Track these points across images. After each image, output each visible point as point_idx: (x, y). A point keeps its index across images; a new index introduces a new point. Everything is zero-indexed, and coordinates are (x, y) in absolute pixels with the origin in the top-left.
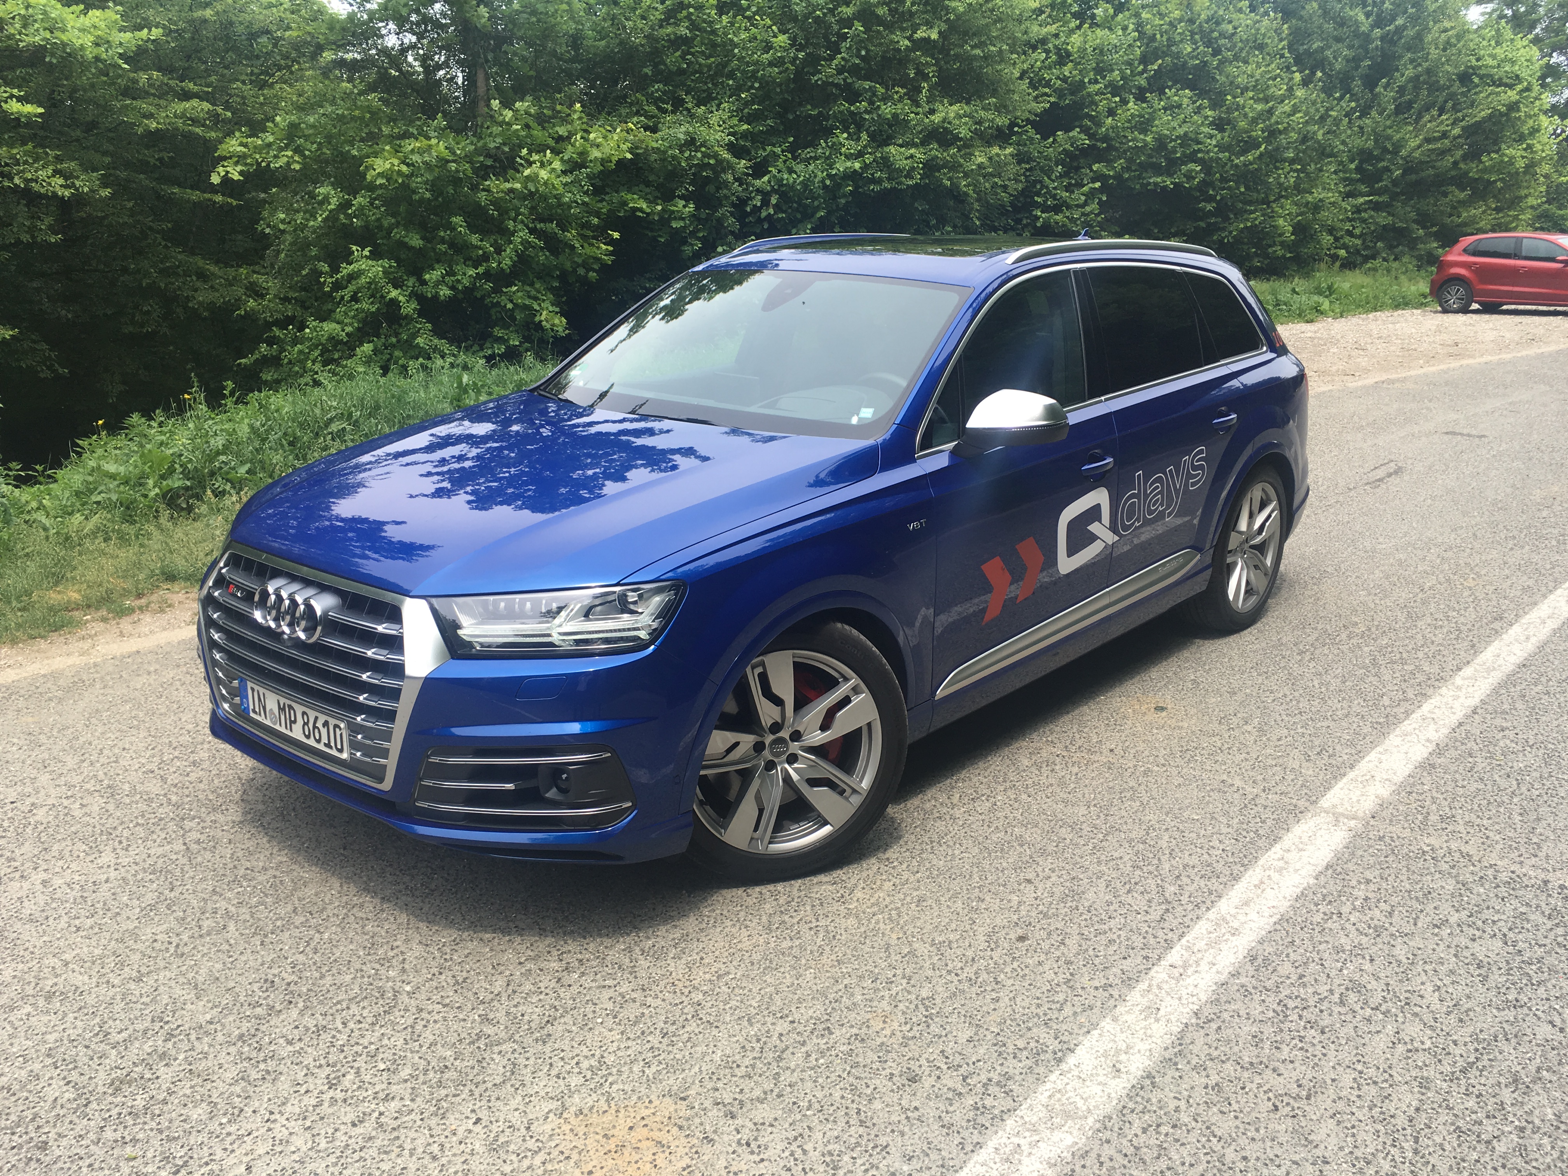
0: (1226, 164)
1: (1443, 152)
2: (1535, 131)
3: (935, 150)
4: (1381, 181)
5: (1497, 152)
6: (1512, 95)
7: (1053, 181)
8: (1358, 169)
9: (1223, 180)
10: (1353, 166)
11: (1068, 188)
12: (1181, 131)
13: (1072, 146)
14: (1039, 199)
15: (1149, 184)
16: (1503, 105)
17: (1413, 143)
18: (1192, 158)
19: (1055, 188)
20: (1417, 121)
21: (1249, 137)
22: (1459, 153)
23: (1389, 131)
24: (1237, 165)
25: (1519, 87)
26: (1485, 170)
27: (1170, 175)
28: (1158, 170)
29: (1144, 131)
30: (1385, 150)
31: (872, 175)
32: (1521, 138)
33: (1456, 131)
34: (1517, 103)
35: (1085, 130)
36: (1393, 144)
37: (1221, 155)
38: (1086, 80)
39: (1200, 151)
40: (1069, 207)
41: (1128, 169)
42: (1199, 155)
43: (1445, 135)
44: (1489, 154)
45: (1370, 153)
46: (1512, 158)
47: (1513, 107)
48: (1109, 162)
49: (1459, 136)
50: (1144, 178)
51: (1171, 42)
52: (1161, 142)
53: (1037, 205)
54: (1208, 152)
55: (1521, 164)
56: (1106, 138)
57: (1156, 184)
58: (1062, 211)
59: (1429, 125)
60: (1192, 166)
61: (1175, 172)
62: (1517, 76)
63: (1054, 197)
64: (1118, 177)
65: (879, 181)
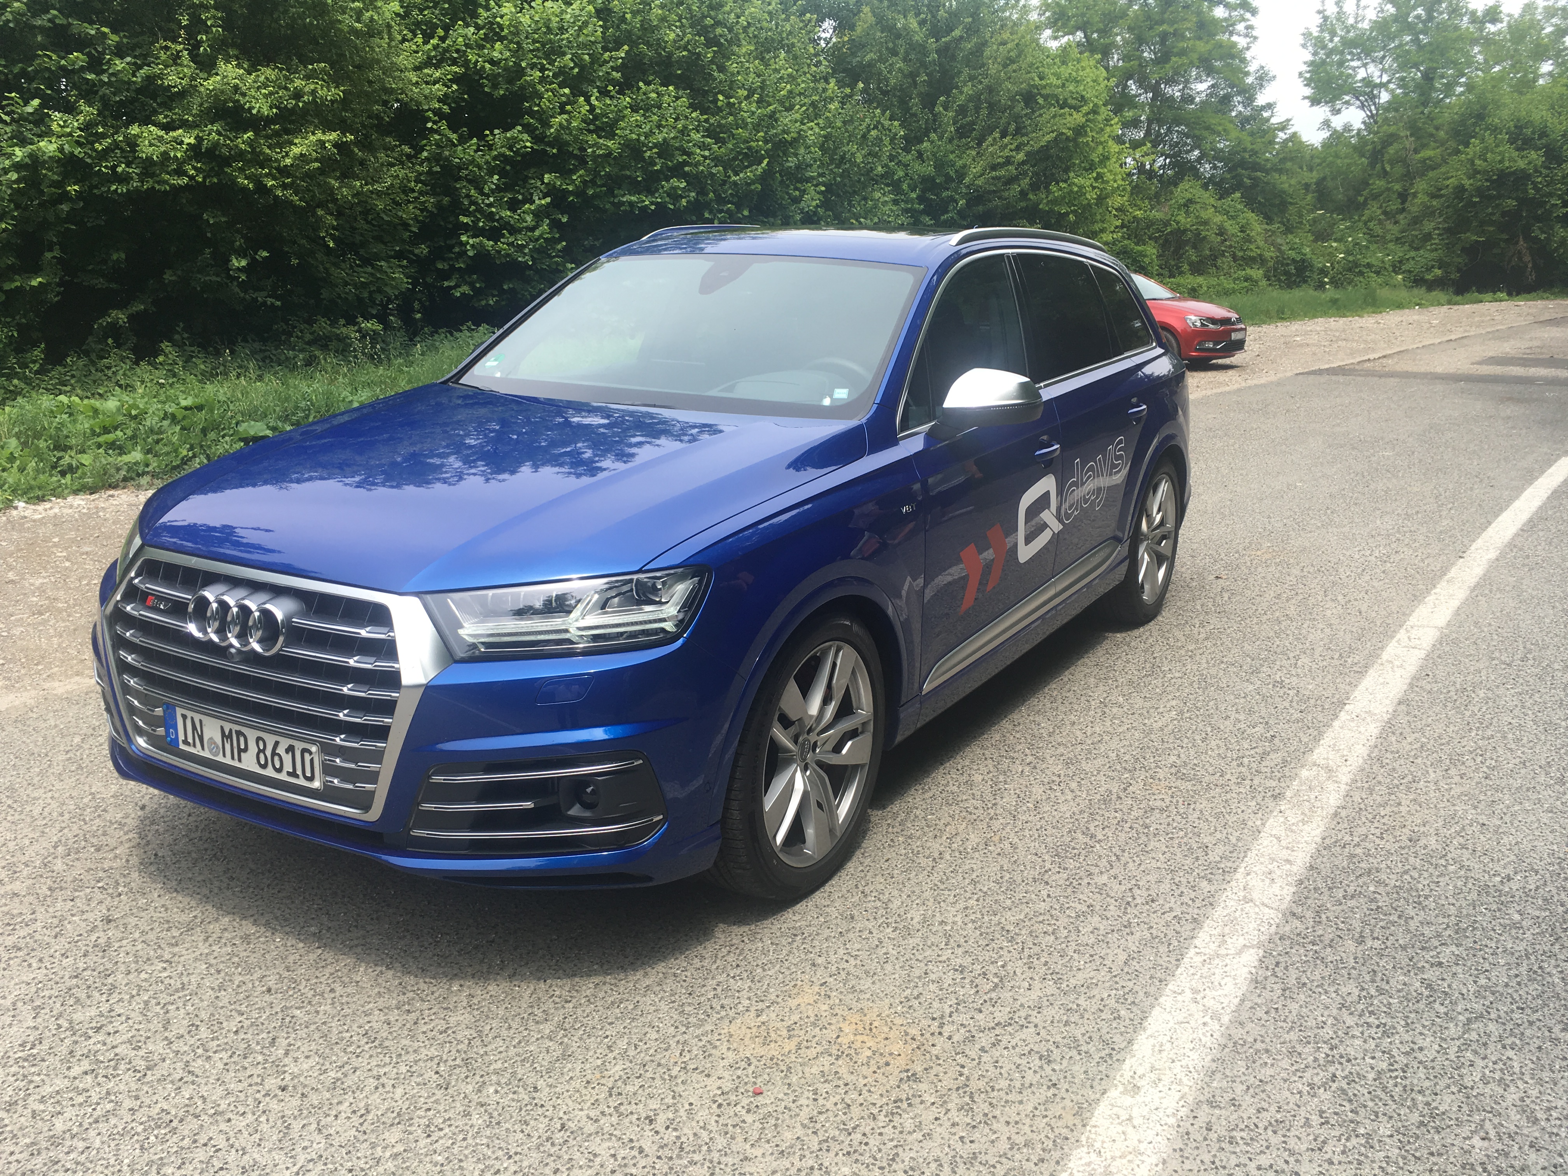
0: (724, 182)
1: (1011, 181)
2: (1105, 159)
3: (213, 133)
4: (947, 212)
5: (1065, 181)
6: (1078, 118)
7: (488, 196)
8: (921, 199)
9: (720, 200)
10: (914, 195)
11: (514, 205)
12: (660, 138)
13: (510, 149)
14: (465, 220)
15: (623, 203)
16: (1069, 129)
17: (975, 170)
18: (677, 171)
19: (490, 205)
20: (979, 144)
21: (749, 148)
22: (1025, 182)
23: (951, 157)
24: (735, 183)
25: (1085, 109)
26: (1055, 202)
27: (650, 192)
28: (636, 187)
29: (611, 136)
30: (949, 179)
31: (113, 168)
32: (1091, 167)
33: (1021, 156)
34: (1083, 127)
35: (527, 128)
36: (956, 171)
37: (714, 170)
38: (524, 64)
39: (685, 163)
40: (513, 231)
41: (593, 182)
42: (687, 169)
43: (1008, 161)
44: (1057, 183)
45: (933, 179)
46: (1081, 187)
47: (1079, 131)
48: (565, 173)
49: (1023, 163)
50: (615, 197)
51: (647, 28)
52: (634, 149)
53: (466, 227)
54: (697, 164)
55: (1091, 196)
56: (557, 141)
57: (631, 204)
58: (503, 236)
59: (991, 149)
60: (674, 182)
61: (657, 190)
62: (1083, 97)
63: (490, 217)
64: (580, 193)
65: (124, 179)
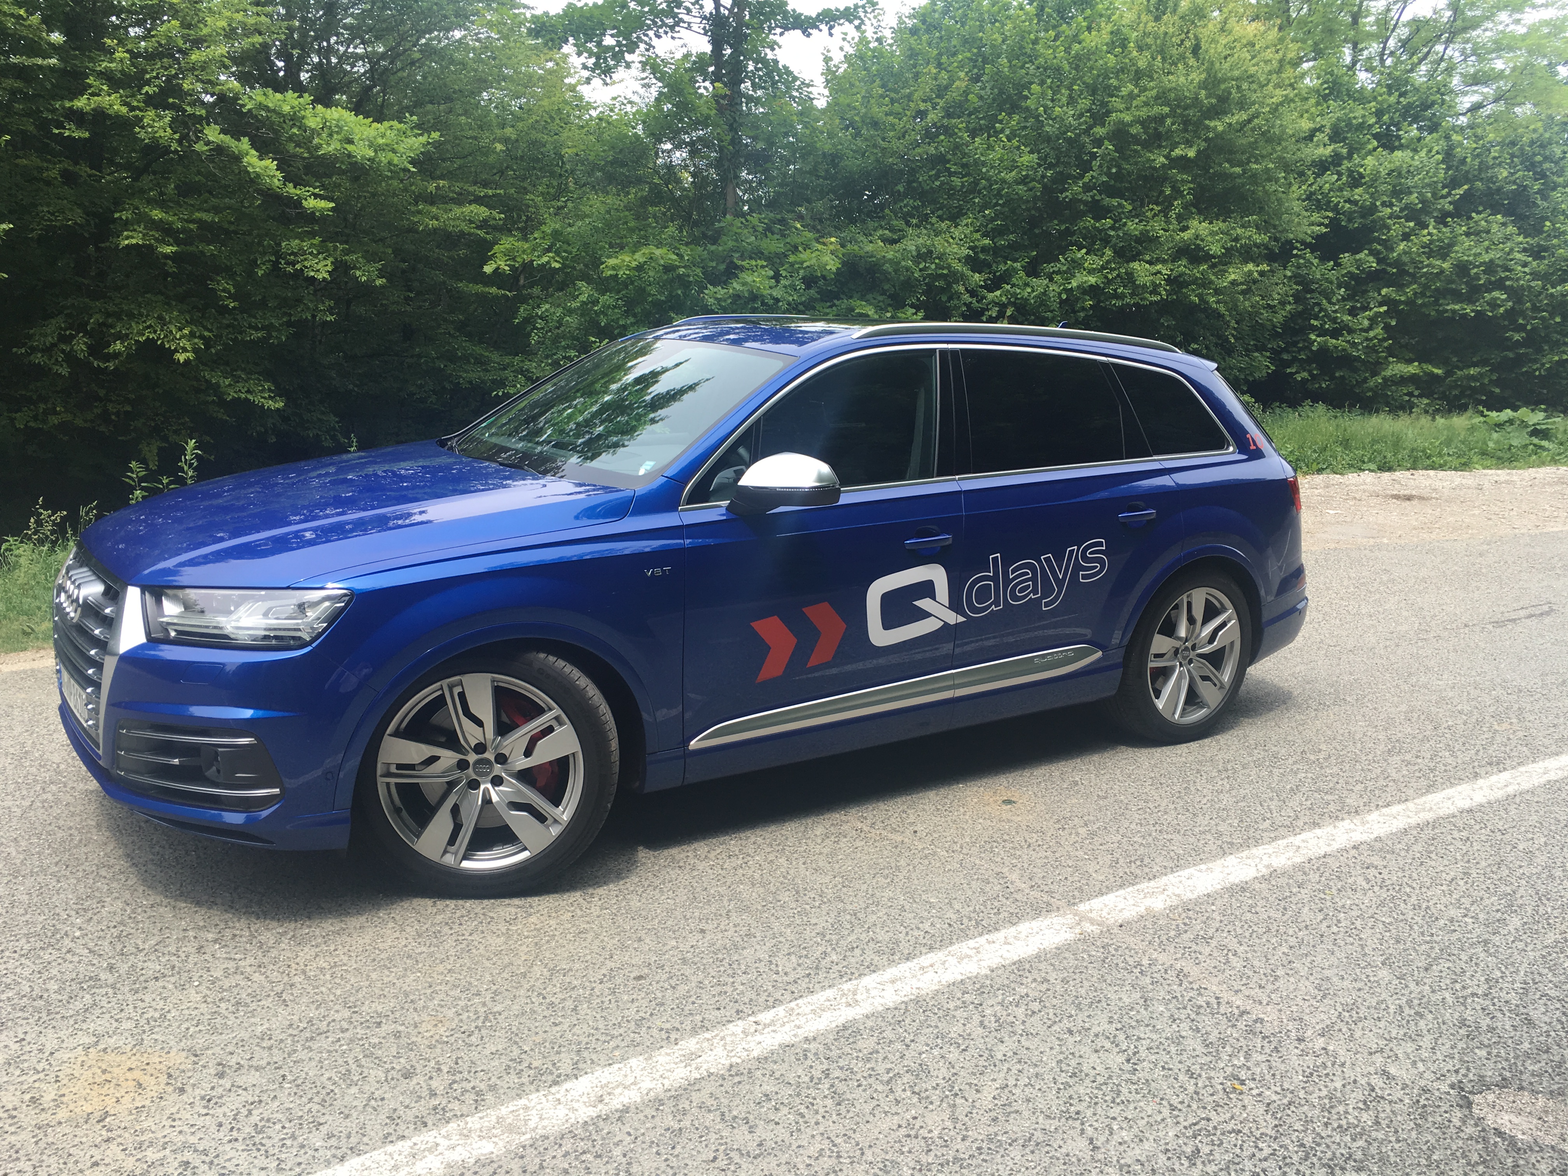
0: (1540, 293)
3: (1182, 267)
7: (1334, 304)
9: (1535, 308)
11: (1353, 312)
12: (1486, 258)
13: (1358, 269)
14: (1315, 323)
15: (1447, 311)
18: (1499, 285)
19: (1335, 312)
24: (1552, 295)
27: (1471, 301)
28: (1458, 297)
29: (1444, 257)
31: (1115, 290)
35: (1373, 253)
37: (1533, 284)
38: (1378, 203)
39: (1508, 278)
40: (1351, 331)
41: (1423, 294)
42: (1508, 283)
48: (1400, 287)
50: (1441, 305)
51: (1483, 167)
52: (1462, 268)
53: (1313, 328)
54: (1518, 279)
56: (1397, 263)
57: (1454, 311)
58: (1342, 335)
60: (1496, 294)
61: (1478, 300)
63: (1334, 320)
64: (1410, 302)
65: (1122, 297)
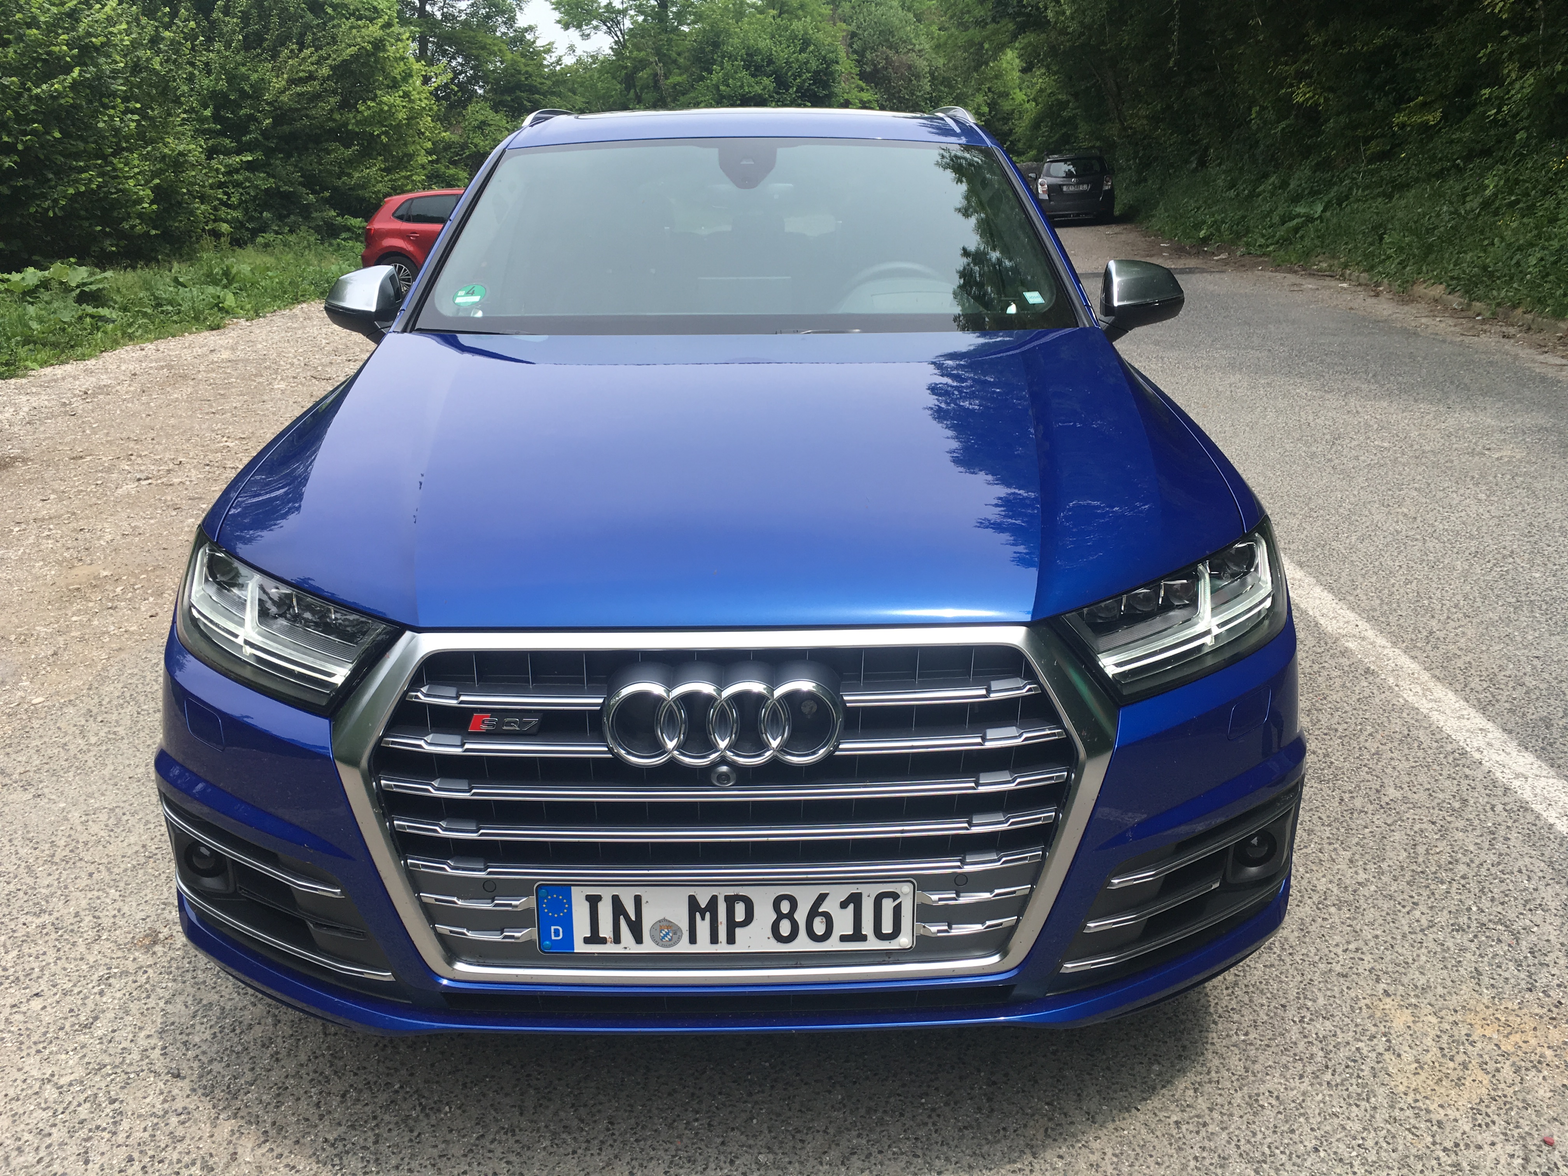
1: (314, 98)
2: (408, 76)
4: (250, 133)
5: (373, 100)
6: (374, 30)
8: (216, 118)
10: (208, 113)
16: (369, 42)
17: (278, 83)
20: (274, 57)
22: (334, 100)
23: (243, 69)
25: (380, 22)
26: (366, 121)
30: (243, 94)
32: (394, 85)
33: (325, 71)
34: (382, 40)
36: (252, 86)
43: (311, 77)
44: (364, 102)
45: (225, 96)
46: (391, 106)
47: (379, 45)
49: (329, 78)
55: (402, 115)
59: (290, 62)
62: (375, 8)
